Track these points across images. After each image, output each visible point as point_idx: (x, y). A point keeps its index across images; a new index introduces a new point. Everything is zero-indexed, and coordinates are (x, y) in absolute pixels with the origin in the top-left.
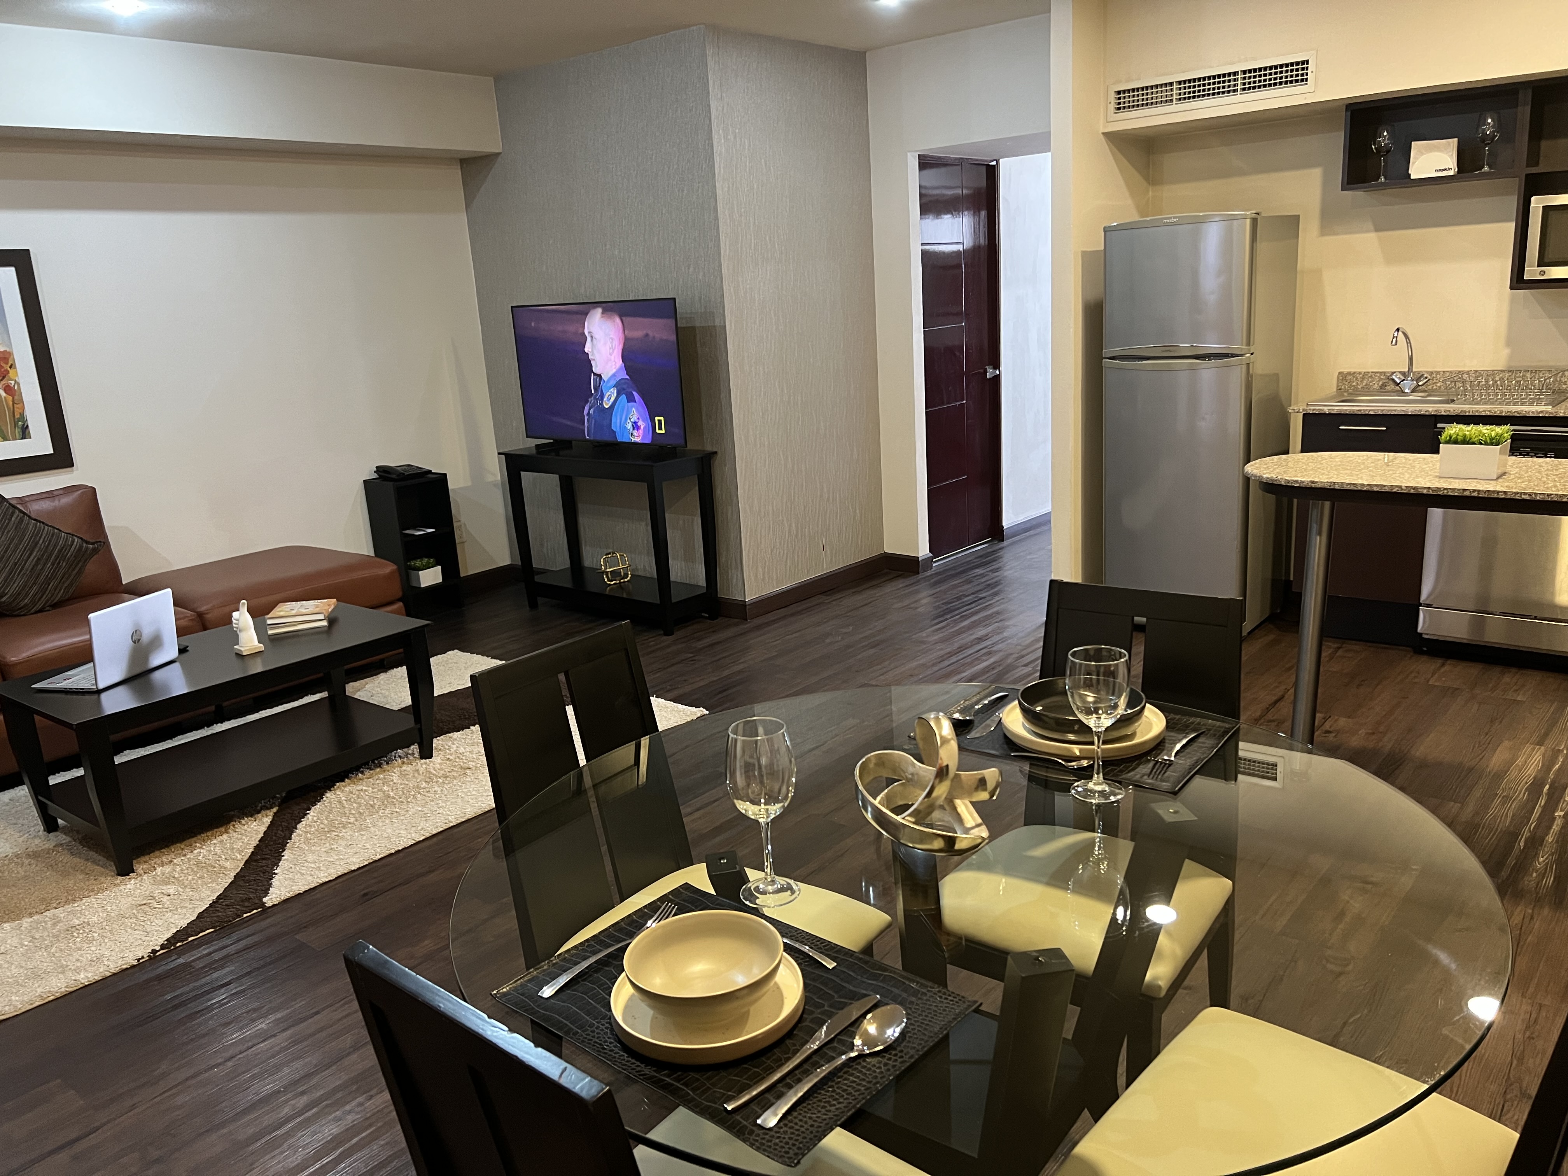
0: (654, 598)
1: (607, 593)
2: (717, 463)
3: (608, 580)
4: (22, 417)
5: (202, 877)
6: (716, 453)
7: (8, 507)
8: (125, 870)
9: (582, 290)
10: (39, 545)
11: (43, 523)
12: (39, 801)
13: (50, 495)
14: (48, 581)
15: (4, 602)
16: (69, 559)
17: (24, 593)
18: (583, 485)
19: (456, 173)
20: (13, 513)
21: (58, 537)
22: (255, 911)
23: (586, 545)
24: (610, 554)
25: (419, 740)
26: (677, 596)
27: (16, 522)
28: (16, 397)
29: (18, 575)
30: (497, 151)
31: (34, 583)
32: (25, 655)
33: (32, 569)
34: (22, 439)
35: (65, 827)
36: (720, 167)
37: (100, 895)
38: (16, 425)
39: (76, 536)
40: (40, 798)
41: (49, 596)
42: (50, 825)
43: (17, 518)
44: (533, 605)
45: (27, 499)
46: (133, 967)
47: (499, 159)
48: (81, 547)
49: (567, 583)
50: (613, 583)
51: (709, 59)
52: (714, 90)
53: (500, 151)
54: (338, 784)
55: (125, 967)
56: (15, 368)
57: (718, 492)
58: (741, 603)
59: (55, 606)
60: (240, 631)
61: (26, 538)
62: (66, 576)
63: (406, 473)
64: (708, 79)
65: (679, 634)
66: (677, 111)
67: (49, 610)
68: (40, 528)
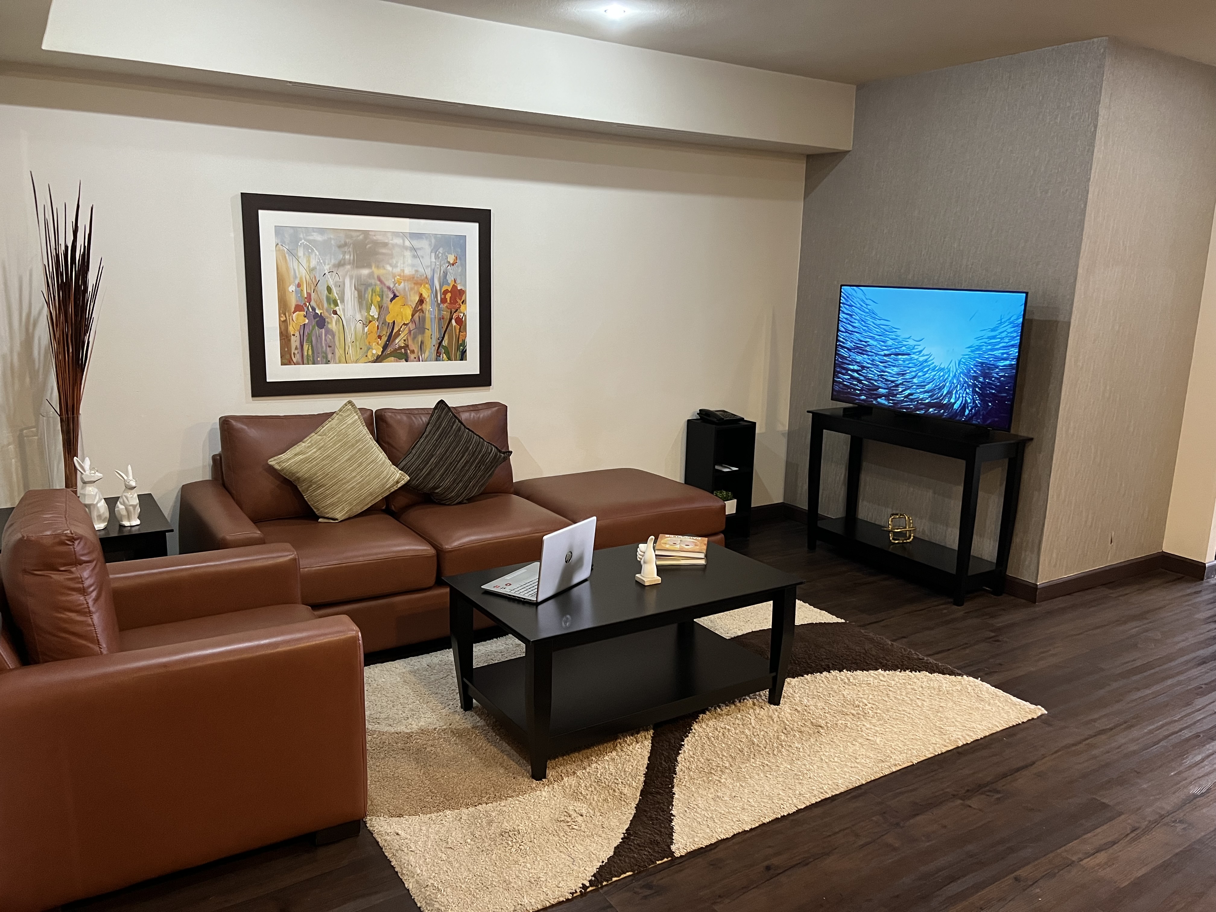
0: (951, 568)
1: (890, 550)
2: (1029, 450)
3: (893, 539)
4: (464, 344)
5: (605, 800)
6: (1032, 439)
7: (452, 417)
8: (539, 775)
9: (910, 277)
10: (469, 451)
11: (473, 432)
12: (463, 682)
13: (474, 408)
14: (470, 480)
15: (437, 493)
16: (487, 463)
17: (453, 487)
18: (871, 447)
19: (801, 167)
20: (455, 422)
21: (483, 445)
22: (666, 860)
23: (863, 500)
24: (897, 514)
25: (771, 687)
26: (973, 570)
27: (456, 430)
28: (462, 327)
29: (451, 473)
30: (848, 149)
31: (461, 481)
32: (456, 544)
33: (461, 469)
34: (461, 360)
35: (477, 707)
36: (1095, 172)
37: (521, 798)
38: (458, 349)
39: (493, 445)
40: (465, 679)
41: (468, 492)
42: (467, 705)
43: (457, 426)
44: (812, 547)
45: (460, 409)
46: (568, 900)
47: (847, 157)
48: (496, 455)
49: (838, 529)
50: (897, 542)
51: (1106, 69)
52: (1105, 99)
53: (850, 149)
54: (701, 716)
55: (561, 899)
56: (466, 304)
57: (1025, 476)
58: (1032, 585)
59: (470, 500)
60: (645, 562)
61: (462, 442)
62: (482, 477)
63: (725, 419)
64: (1101, 87)
65: (968, 605)
66: (1056, 118)
67: (466, 503)
68: (471, 436)
